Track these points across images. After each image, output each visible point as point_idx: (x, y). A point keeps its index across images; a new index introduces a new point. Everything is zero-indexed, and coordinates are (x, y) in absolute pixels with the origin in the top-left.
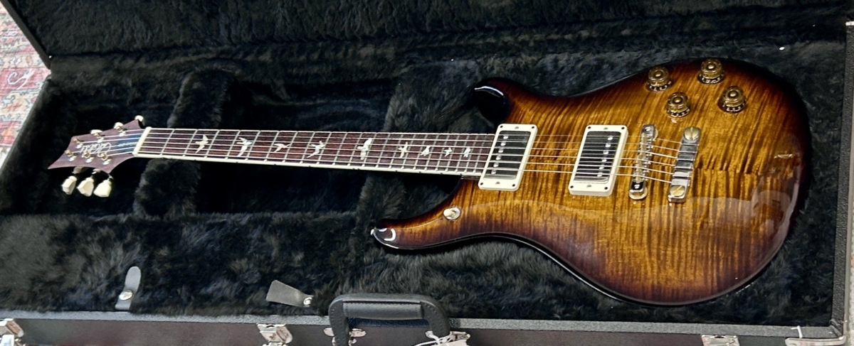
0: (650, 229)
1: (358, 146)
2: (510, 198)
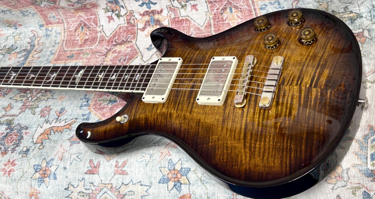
0: (246, 128)
1: (75, 74)
2: (160, 107)
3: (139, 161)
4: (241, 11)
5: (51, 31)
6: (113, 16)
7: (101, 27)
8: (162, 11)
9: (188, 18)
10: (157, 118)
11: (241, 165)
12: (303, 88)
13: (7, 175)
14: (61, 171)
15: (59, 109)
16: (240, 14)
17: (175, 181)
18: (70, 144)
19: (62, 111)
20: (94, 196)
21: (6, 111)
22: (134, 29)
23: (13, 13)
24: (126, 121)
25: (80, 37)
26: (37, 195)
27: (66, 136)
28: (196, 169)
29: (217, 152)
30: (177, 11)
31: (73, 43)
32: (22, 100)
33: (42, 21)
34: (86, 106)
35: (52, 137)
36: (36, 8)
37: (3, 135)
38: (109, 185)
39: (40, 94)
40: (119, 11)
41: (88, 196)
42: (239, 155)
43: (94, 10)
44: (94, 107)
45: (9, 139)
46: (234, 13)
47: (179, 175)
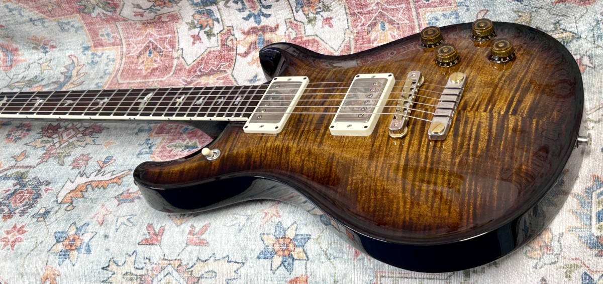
0: (406, 165)
1: (140, 98)
2: (271, 140)
3: (228, 225)
4: (399, 28)
5: (100, 57)
6: (200, 35)
7: (180, 52)
8: (277, 27)
9: (317, 39)
10: (266, 154)
11: (397, 214)
12: (496, 115)
13: (9, 246)
14: (100, 240)
15: (103, 157)
16: (396, 32)
17: (284, 256)
18: (117, 203)
19: (108, 160)
20: (149, 279)
21: (16, 161)
22: (230, 55)
23: (46, 24)
24: (215, 157)
25: (145, 66)
26: (54, 278)
27: (111, 193)
28: (319, 236)
29: (359, 199)
30: (300, 28)
31: (133, 74)
32: (45, 146)
33: (89, 41)
34: (148, 153)
35: (90, 194)
36: (83, 19)
37: (8, 193)
38: (177, 261)
39: (75, 139)
40: (212, 27)
41: (139, 279)
42: (395, 200)
43: (173, 25)
44: (160, 155)
45: (17, 198)
46: (387, 31)
47: (291, 246)
